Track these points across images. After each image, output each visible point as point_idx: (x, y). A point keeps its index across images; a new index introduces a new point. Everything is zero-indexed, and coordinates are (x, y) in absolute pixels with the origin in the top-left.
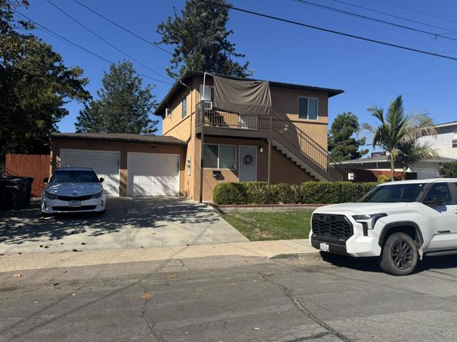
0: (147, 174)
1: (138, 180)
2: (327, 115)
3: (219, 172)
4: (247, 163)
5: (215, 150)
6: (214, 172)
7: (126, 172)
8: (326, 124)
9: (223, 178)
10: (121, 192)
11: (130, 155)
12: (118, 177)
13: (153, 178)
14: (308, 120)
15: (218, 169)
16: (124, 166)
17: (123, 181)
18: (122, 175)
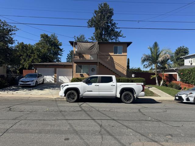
0: (64, 76)
1: (60, 77)
2: (126, 52)
3: (82, 74)
4: (92, 71)
5: (81, 67)
6: (80, 74)
7: (56, 75)
8: (126, 56)
9: (84, 77)
10: (55, 81)
11: (57, 69)
12: (54, 76)
13: (65, 77)
14: (118, 54)
15: (82, 73)
16: (55, 73)
17: (55, 78)
18: (55, 76)
